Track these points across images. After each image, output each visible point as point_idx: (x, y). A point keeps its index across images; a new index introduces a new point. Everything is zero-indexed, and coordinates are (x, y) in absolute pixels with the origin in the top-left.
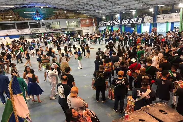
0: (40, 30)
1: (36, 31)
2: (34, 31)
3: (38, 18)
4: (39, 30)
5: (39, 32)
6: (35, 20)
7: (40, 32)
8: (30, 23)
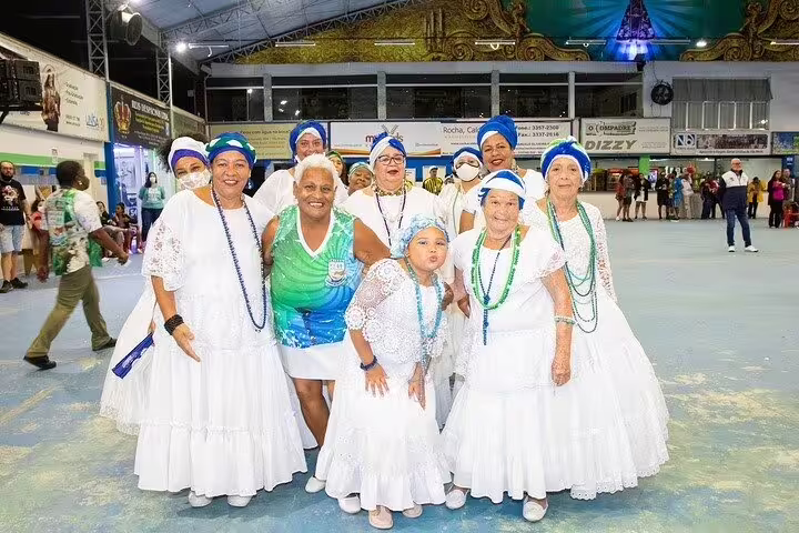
0: (637, 136)
1: (619, 138)
2: (595, 139)
3: (634, 49)
4: (626, 129)
5: (624, 150)
6: (612, 58)
7: (635, 149)
8: (579, 77)
